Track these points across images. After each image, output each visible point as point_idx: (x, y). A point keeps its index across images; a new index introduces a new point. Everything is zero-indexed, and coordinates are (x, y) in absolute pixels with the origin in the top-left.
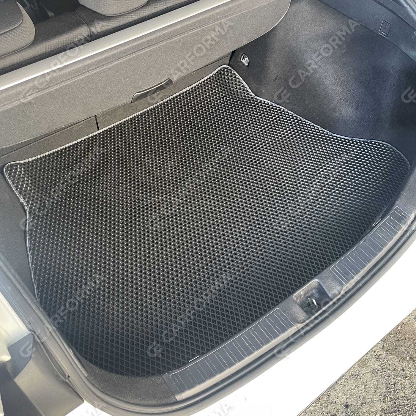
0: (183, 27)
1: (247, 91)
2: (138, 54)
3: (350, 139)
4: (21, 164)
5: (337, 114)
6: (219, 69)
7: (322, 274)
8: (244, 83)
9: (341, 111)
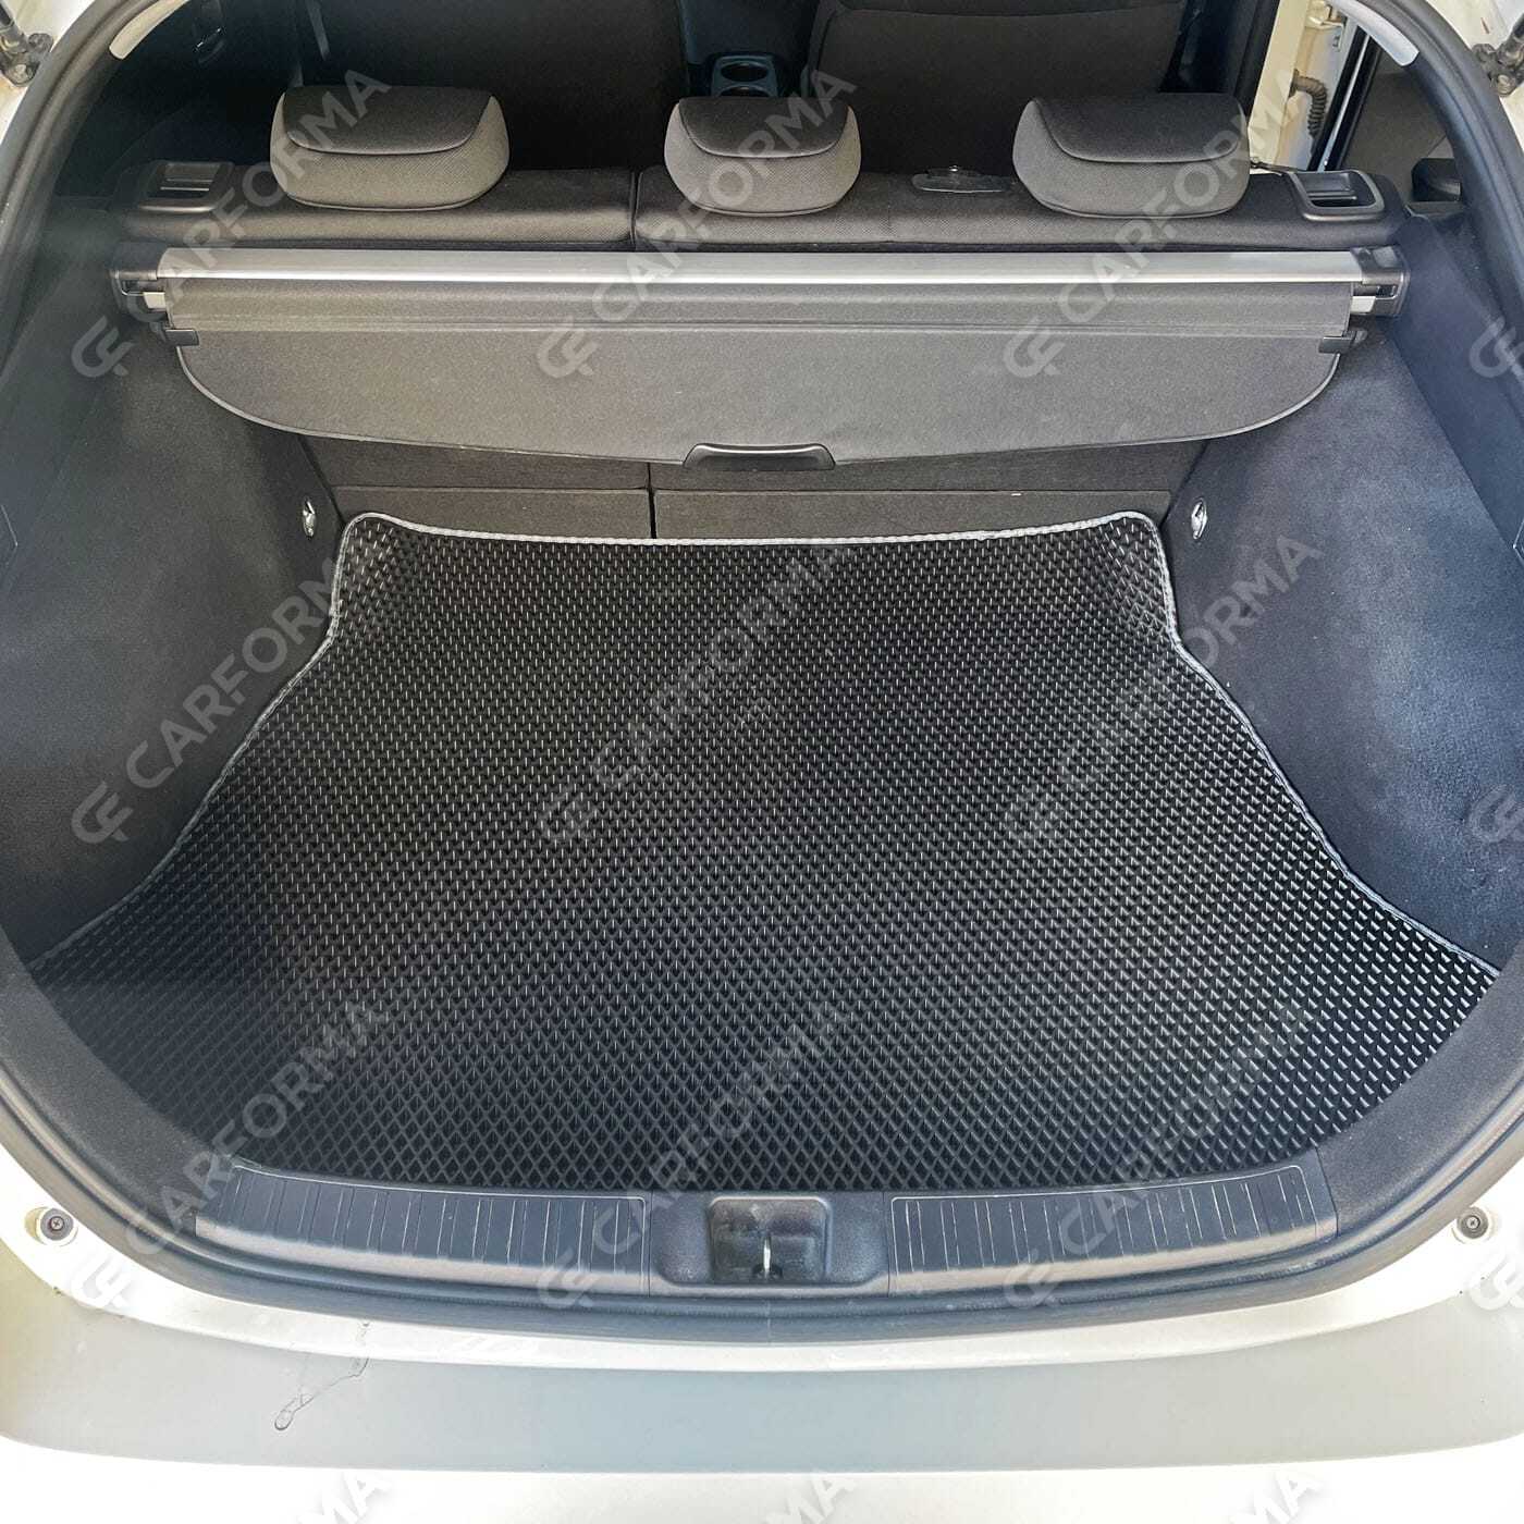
0: (892, 306)
1: (1163, 618)
2: (726, 330)
3: (1397, 915)
4: (398, 529)
5: (1381, 806)
6: (1117, 516)
7: (855, 1199)
8: (1169, 589)
9: (1396, 800)
